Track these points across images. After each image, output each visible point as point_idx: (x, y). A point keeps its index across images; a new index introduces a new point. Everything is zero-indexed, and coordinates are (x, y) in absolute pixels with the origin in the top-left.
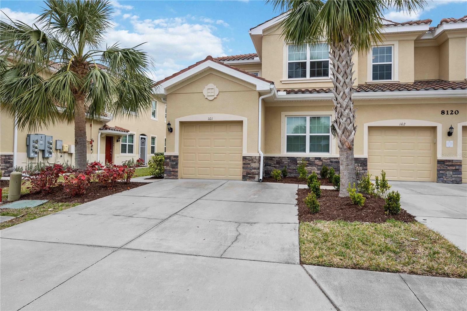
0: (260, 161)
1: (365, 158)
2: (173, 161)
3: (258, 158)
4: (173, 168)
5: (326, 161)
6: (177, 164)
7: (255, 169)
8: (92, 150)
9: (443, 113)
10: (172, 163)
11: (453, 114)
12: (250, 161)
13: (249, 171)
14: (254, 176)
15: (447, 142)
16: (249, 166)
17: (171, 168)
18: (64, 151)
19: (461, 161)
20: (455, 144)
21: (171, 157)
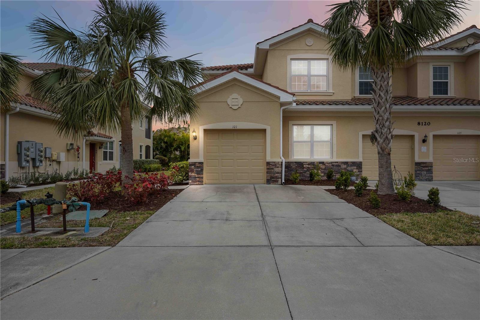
0: (282, 165)
1: (360, 162)
2: (198, 167)
3: (280, 163)
4: (198, 174)
5: (328, 165)
6: (202, 170)
7: (278, 173)
8: (78, 157)
9: (419, 124)
10: (197, 169)
11: (426, 125)
12: (273, 166)
13: (272, 175)
14: (277, 179)
15: (422, 147)
16: (273, 170)
17: (196, 175)
18: (53, 159)
19: (432, 163)
20: (428, 149)
21: (196, 164)
